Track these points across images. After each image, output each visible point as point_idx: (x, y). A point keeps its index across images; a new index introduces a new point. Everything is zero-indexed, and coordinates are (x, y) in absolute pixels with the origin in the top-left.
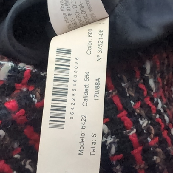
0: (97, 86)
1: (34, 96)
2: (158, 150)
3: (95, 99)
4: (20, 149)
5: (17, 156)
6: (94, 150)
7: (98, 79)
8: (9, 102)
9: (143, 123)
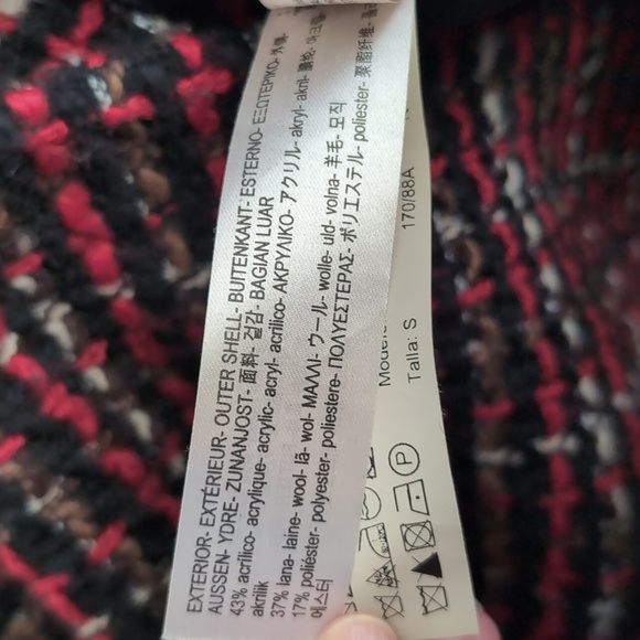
0: (408, 189)
1: (104, 85)
2: (488, 323)
3: (404, 226)
4: (37, 259)
5: (24, 283)
6: (415, 365)
7: (409, 171)
8: (22, 92)
9: (447, 228)
